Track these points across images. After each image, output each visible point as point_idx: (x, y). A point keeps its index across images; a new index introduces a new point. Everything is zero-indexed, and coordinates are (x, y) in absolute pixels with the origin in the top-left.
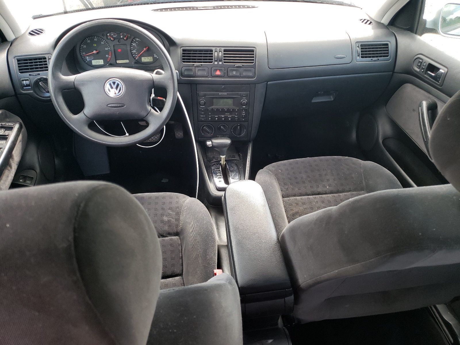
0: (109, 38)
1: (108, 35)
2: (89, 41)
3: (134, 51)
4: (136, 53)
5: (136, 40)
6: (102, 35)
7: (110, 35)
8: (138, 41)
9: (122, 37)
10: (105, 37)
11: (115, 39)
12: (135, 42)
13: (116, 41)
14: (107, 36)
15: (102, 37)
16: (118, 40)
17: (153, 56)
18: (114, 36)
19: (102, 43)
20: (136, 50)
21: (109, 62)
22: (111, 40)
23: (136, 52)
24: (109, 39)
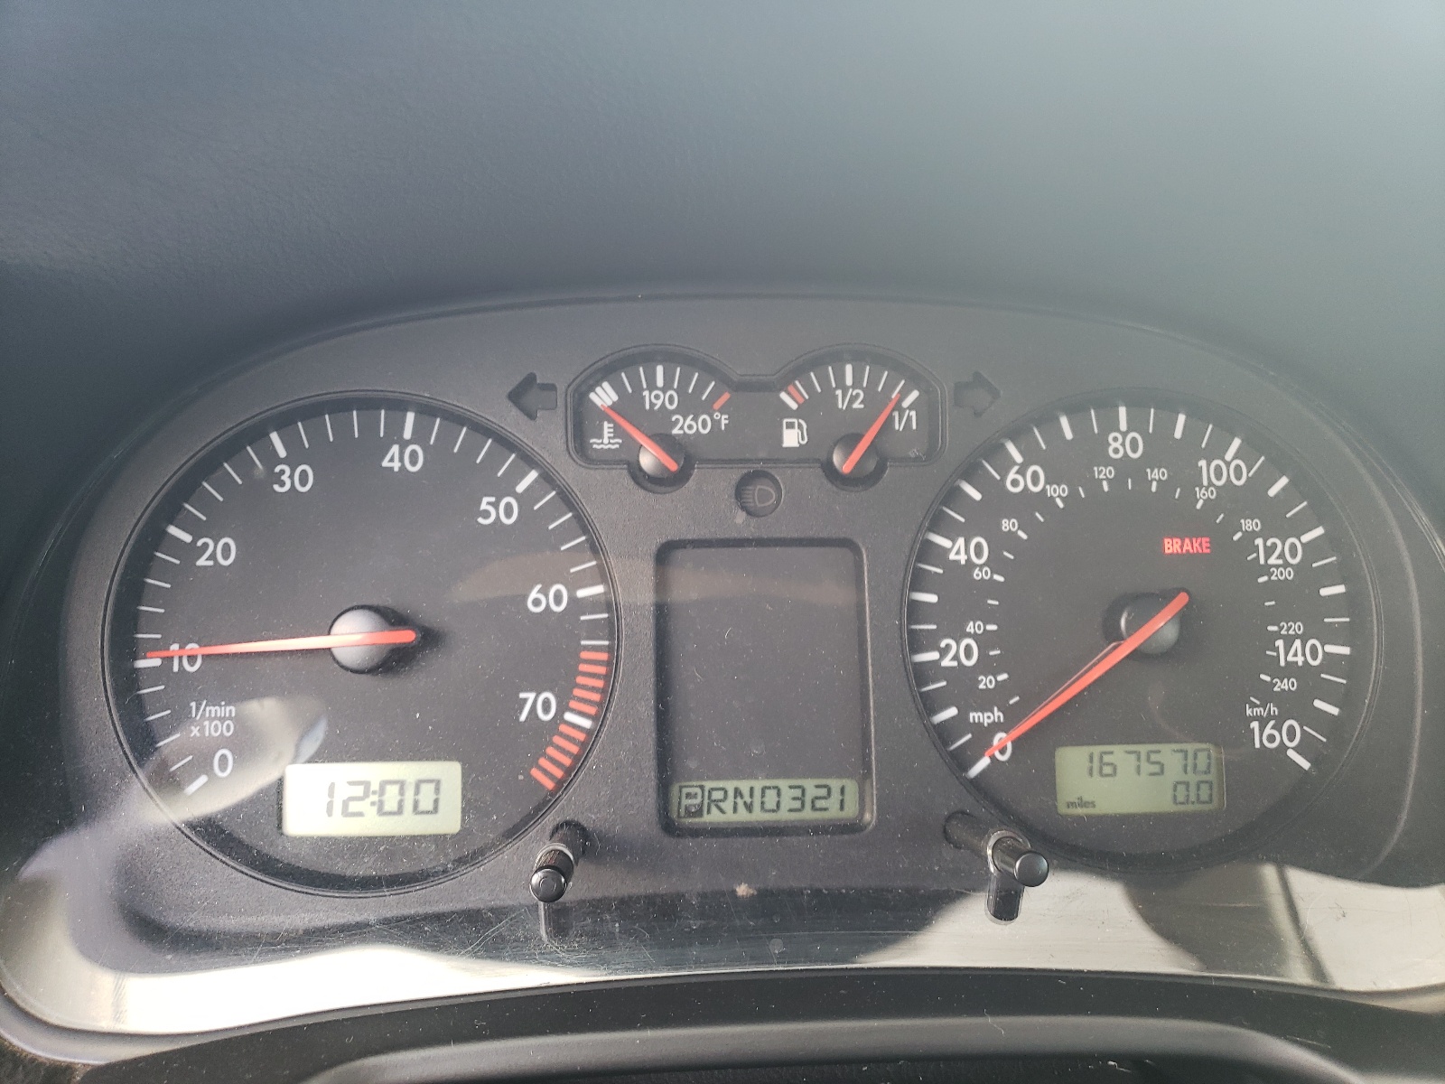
0: (606, 440)
1: (604, 396)
2: (294, 480)
3: (956, 653)
4: (986, 682)
5: (994, 490)
6: (516, 397)
7: (628, 407)
8: (1026, 504)
9: (792, 438)
10: (548, 435)
11: (687, 456)
12: (981, 521)
13: (714, 485)
14: (581, 422)
15: (509, 420)
16: (735, 475)
17: (1230, 733)
18: (684, 426)
19: (497, 511)
20: (984, 641)
21: (546, 803)
22: (637, 473)
23: (986, 666)
24: (606, 460)
